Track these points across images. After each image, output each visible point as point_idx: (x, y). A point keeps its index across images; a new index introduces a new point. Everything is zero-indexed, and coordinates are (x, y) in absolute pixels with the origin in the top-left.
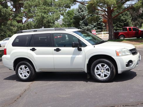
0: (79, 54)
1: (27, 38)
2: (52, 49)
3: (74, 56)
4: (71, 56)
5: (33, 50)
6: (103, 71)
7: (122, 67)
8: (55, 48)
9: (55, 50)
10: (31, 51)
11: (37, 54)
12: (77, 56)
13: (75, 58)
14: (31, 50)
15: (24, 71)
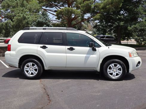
0: (93, 54)
1: (36, 35)
2: (65, 48)
3: (88, 56)
4: (85, 55)
5: (44, 47)
6: (115, 70)
7: (133, 67)
8: (69, 47)
9: (68, 49)
11: (48, 52)
12: (91, 56)
13: (89, 57)
14: (41, 47)
15: (31, 69)
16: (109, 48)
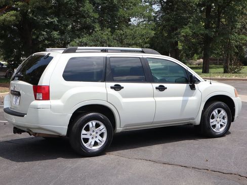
2: (152, 86)
3: (186, 98)
5: (117, 88)
6: (219, 119)
8: (158, 85)
9: (157, 88)
10: (113, 91)
14: (112, 88)
15: (94, 133)
16: (211, 83)
